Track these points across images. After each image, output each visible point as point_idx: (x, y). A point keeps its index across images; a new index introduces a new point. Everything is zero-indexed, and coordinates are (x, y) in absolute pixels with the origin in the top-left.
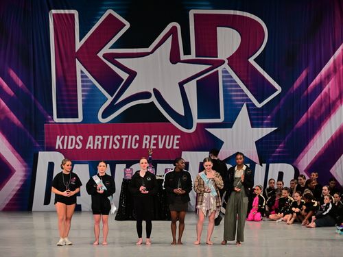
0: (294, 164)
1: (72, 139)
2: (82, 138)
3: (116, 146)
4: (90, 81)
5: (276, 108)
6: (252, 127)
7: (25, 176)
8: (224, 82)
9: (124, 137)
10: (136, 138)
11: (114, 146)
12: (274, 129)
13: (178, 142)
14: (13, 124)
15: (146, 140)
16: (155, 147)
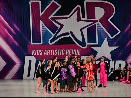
0: (126, 61)
1: (38, 51)
2: (42, 51)
3: (56, 54)
4: (46, 28)
5: (118, 39)
6: (109, 46)
7: (20, 65)
8: (98, 28)
9: (59, 50)
10: (63, 51)
11: (55, 54)
12: (118, 47)
13: (80, 52)
14: (15, 45)
15: (67, 51)
16: (71, 54)
